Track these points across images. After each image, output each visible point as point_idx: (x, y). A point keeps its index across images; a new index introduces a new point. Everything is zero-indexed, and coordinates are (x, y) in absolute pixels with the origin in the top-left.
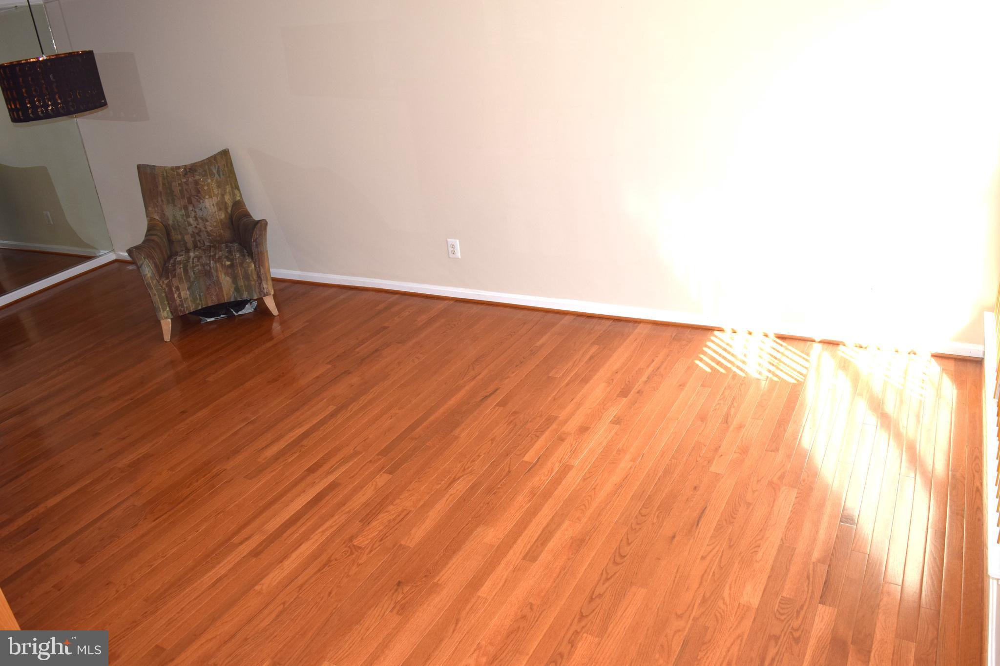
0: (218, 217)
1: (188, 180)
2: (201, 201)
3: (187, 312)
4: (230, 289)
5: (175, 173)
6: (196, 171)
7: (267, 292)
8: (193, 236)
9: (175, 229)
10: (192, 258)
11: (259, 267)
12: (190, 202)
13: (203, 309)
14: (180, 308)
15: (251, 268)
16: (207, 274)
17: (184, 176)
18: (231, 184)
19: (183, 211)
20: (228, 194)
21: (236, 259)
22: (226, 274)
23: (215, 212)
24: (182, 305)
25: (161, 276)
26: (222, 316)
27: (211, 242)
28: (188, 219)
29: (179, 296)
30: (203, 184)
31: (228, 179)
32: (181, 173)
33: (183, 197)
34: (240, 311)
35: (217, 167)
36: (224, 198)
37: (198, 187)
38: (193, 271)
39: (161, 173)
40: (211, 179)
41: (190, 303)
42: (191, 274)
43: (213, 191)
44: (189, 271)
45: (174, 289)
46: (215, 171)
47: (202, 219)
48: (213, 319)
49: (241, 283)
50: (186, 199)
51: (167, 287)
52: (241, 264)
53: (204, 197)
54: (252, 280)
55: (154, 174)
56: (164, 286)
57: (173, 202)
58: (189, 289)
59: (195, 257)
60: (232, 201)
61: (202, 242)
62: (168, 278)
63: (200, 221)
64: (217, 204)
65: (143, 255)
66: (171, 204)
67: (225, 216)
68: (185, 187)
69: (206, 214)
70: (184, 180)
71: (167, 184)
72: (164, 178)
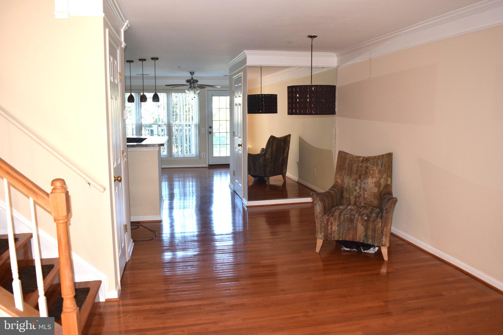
0: (373, 190)
1: (362, 165)
2: (366, 179)
3: (333, 239)
4: (361, 234)
5: (357, 160)
6: (369, 161)
7: (384, 244)
8: (355, 197)
9: (346, 191)
10: (348, 209)
11: (384, 227)
12: (360, 178)
13: (342, 241)
14: (330, 235)
15: (378, 226)
16: (351, 221)
17: (361, 162)
18: (387, 174)
19: (354, 182)
20: (383, 179)
21: (372, 217)
22: (362, 225)
23: (372, 187)
24: (331, 234)
25: (325, 214)
26: (354, 249)
27: (365, 204)
28: (355, 187)
29: (331, 228)
30: (370, 169)
31: (386, 170)
32: (360, 160)
33: (357, 174)
34: (366, 250)
35: (382, 162)
36: (380, 180)
37: (367, 170)
38: (344, 216)
39: (350, 158)
40: (376, 168)
41: (336, 234)
42: (342, 218)
43: (375, 175)
44: (342, 215)
45: (329, 223)
46: (380, 163)
47: (363, 189)
48: (348, 249)
49: (370, 233)
50: (358, 175)
51: (326, 221)
52: (374, 221)
53: (369, 177)
54: (377, 233)
55: (346, 157)
56: (325, 220)
57: (350, 175)
58: (338, 226)
59: (350, 209)
60: (385, 183)
61: (360, 203)
62: (328, 216)
63: (362, 190)
64: (375, 183)
65: (319, 198)
66: (348, 176)
67: (378, 191)
68: (360, 168)
69: (367, 187)
70: (360, 165)
71: (350, 165)
72: (350, 161)
